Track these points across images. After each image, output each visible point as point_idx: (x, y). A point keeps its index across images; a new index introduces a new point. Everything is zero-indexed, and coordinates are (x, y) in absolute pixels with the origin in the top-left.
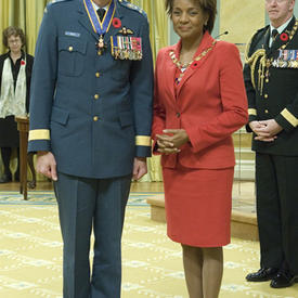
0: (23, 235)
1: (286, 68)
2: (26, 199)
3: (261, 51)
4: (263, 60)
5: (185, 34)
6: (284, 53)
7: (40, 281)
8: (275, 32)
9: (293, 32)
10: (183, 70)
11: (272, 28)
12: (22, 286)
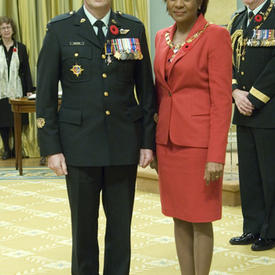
0: (19, 207)
1: (259, 47)
2: (21, 174)
3: (239, 32)
4: (240, 40)
5: (180, 18)
6: (258, 33)
7: (35, 249)
8: (252, 14)
9: (267, 14)
10: (175, 51)
11: (249, 11)
12: (19, 254)
